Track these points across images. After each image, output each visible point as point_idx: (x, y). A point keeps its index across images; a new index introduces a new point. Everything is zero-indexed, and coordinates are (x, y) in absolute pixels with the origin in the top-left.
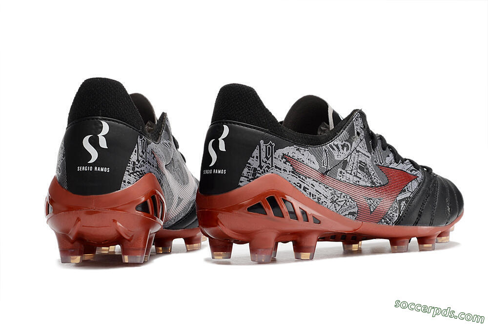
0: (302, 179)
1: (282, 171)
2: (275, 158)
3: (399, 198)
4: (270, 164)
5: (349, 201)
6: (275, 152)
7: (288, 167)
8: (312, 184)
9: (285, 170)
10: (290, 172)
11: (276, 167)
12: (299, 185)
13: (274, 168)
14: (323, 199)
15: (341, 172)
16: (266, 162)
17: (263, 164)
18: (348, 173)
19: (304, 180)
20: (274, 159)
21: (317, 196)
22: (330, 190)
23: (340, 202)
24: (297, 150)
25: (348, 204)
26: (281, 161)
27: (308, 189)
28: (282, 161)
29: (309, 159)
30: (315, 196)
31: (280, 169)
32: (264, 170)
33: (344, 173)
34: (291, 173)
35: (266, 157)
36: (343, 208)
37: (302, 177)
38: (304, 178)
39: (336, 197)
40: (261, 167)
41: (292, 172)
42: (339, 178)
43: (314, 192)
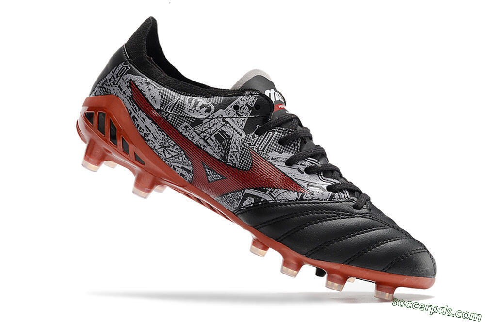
0: (135, 108)
1: (122, 93)
2: (123, 79)
3: (247, 191)
4: (116, 81)
5: (182, 156)
6: (126, 74)
7: (129, 92)
8: (143, 119)
9: (124, 93)
10: (128, 96)
11: (119, 87)
12: (130, 112)
13: (117, 86)
14: (150, 137)
15: (186, 127)
16: (115, 78)
17: (112, 79)
18: (196, 132)
19: (136, 110)
20: (121, 79)
21: (145, 131)
22: (163, 134)
23: (171, 151)
24: (147, 83)
25: (181, 158)
26: (125, 83)
27: (137, 120)
28: (127, 84)
29: (152, 96)
30: (143, 130)
31: (121, 90)
32: (110, 84)
33: (190, 129)
34: (128, 98)
35: (117, 75)
36: (174, 158)
37: (136, 106)
38: (137, 108)
39: (167, 145)
40: (110, 80)
41: (130, 98)
42: (181, 131)
43: (143, 127)
